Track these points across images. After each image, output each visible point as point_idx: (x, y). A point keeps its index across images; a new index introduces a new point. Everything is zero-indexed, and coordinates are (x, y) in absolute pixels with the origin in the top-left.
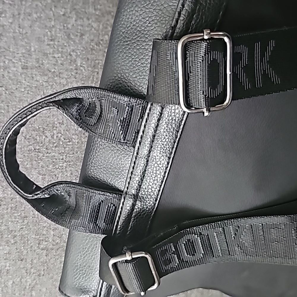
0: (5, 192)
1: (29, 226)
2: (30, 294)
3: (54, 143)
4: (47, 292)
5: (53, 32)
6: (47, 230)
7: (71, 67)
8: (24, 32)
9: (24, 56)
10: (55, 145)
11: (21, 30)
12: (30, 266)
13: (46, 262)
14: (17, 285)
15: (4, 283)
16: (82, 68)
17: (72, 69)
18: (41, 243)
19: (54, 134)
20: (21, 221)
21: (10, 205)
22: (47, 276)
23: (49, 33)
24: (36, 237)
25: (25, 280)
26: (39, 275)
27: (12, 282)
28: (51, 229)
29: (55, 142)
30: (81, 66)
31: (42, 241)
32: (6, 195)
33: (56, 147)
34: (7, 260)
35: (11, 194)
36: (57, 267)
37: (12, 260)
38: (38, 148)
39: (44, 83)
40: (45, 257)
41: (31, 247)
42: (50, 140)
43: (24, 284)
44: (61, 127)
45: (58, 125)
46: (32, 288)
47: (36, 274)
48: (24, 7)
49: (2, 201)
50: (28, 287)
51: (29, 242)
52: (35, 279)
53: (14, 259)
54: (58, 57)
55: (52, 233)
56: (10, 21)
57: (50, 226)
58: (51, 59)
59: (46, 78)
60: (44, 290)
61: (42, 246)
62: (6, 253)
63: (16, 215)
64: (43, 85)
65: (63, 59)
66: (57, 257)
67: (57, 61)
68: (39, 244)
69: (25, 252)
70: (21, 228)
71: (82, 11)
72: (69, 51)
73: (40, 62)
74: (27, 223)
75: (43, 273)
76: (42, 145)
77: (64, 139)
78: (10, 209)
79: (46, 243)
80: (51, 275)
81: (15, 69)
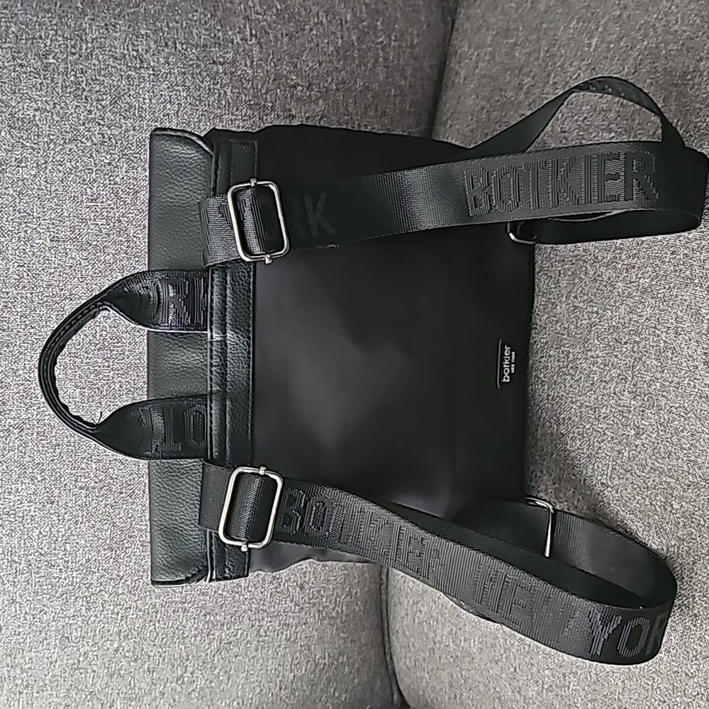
0: (29, 411)
1: (62, 457)
2: (63, 548)
3: (97, 344)
4: (87, 546)
5: (95, 189)
6: (87, 463)
7: (120, 238)
8: (53, 188)
9: (53, 224)
10: (98, 347)
11: (49, 186)
12: (63, 511)
13: (86, 505)
14: (45, 536)
15: (27, 534)
16: (135, 239)
17: (121, 241)
18: (78, 480)
19: (96, 332)
20: (52, 450)
21: (36, 429)
22: (87, 524)
23: (88, 190)
24: (72, 472)
25: (57, 529)
26: (76, 523)
27: (38, 533)
28: (92, 461)
29: (97, 342)
30: (134, 237)
31: (79, 478)
32: (29, 415)
33: (99, 349)
34: (31, 504)
35: (37, 415)
36: (100, 512)
37: (38, 504)
38: (73, 351)
39: (83, 262)
40: (85, 500)
41: (66, 484)
42: (90, 340)
43: (54, 536)
44: (106, 322)
45: (102, 319)
46: (66, 540)
47: (71, 522)
48: (52, 152)
49: (25, 424)
50: (60, 539)
51: (63, 479)
52: (69, 529)
53: (41, 501)
54: (102, 224)
55: (94, 466)
56: (33, 173)
57: (91, 457)
58: (92, 227)
59: (86, 254)
60: (83, 542)
61: (80, 484)
62: (30, 494)
63: (44, 442)
64: (80, 264)
65: (108, 227)
66: (100, 499)
67: (100, 231)
68: (76, 481)
69: (57, 491)
70: (51, 461)
71: (136, 158)
72: (117, 215)
73: (77, 231)
74: (60, 454)
75: (81, 520)
76: (79, 347)
77: (111, 339)
78: (35, 434)
79: (86, 480)
80: (93, 522)
81: (41, 241)
